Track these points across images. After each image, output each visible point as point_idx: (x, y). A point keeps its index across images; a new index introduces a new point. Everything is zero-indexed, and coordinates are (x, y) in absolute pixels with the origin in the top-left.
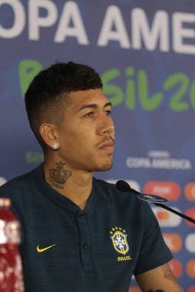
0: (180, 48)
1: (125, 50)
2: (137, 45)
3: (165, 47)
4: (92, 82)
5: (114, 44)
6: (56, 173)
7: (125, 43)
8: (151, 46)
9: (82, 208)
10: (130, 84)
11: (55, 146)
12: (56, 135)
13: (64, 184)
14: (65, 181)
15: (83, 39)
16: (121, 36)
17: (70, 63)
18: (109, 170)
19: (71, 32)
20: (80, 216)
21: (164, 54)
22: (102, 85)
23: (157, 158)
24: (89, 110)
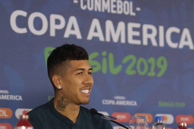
0: (131, 41)
1: (102, 42)
2: (108, 39)
3: (123, 41)
4: (83, 56)
5: (95, 39)
6: (61, 103)
7: (102, 39)
8: (115, 40)
9: (74, 122)
10: (104, 60)
11: (60, 87)
12: (61, 81)
13: (65, 108)
14: (66, 107)
15: (79, 36)
16: (100, 35)
17: (72, 45)
18: (87, 104)
19: (73, 32)
20: (73, 126)
21: (123, 44)
22: (88, 58)
23: (119, 100)
24: (80, 71)
